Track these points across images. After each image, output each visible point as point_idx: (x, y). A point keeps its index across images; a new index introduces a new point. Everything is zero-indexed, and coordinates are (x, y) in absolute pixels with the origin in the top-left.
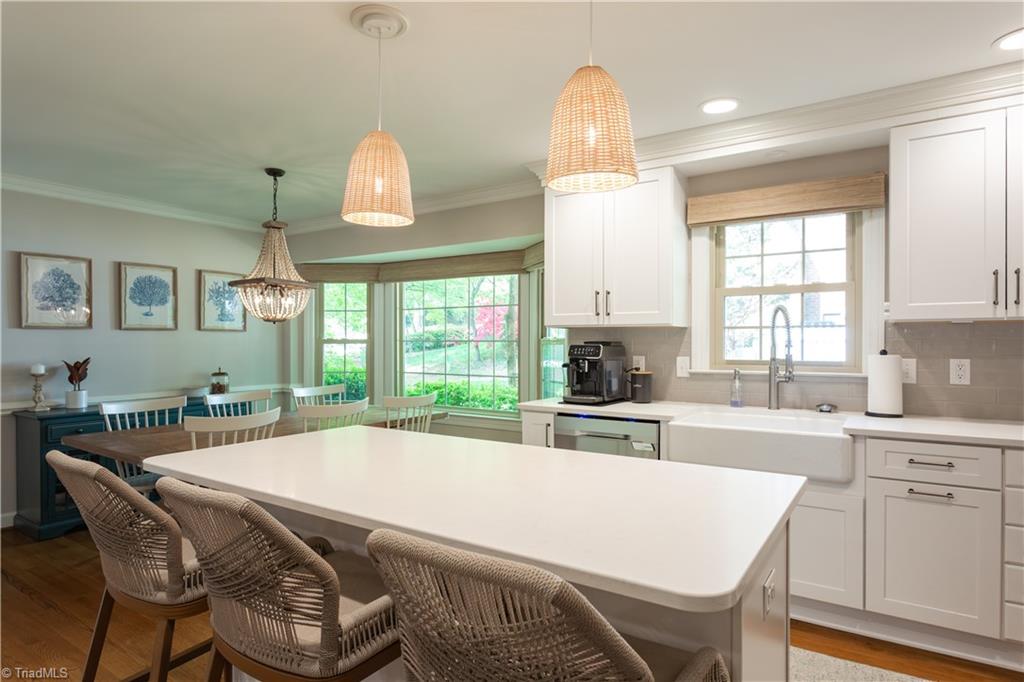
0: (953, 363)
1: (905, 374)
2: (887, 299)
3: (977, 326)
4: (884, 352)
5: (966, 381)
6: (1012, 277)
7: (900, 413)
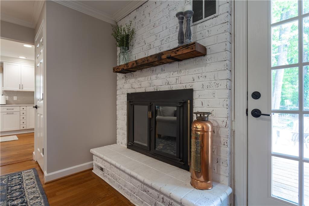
0: (14, 97)
1: (6, 99)
2: (3, 87)
3: (18, 91)
4: (2, 95)
5: (16, 99)
6: (22, 86)
7: (5, 104)
